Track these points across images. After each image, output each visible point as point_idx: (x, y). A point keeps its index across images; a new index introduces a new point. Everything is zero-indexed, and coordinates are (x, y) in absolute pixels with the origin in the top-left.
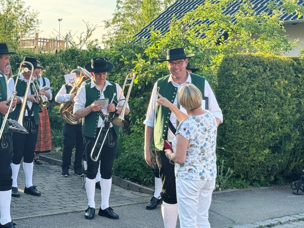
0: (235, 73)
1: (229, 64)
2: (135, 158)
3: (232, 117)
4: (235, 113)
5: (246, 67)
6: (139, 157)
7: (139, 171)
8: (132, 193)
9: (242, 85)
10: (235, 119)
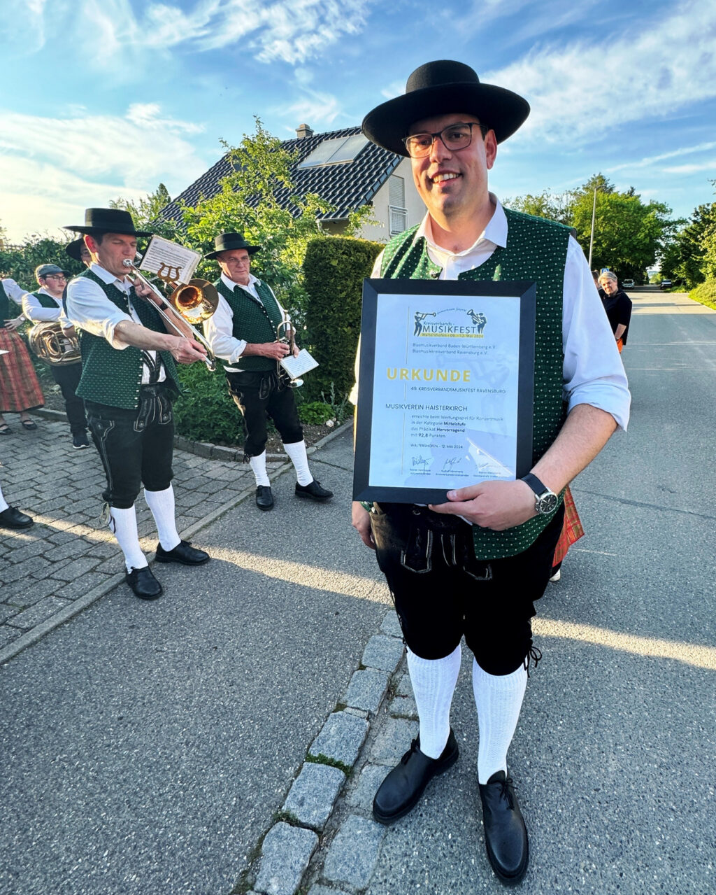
0: (334, 263)
1: (321, 250)
2: (211, 404)
3: (338, 325)
4: (340, 319)
5: (347, 254)
6: (217, 402)
7: (224, 426)
8: (223, 466)
9: (346, 280)
10: (341, 327)
